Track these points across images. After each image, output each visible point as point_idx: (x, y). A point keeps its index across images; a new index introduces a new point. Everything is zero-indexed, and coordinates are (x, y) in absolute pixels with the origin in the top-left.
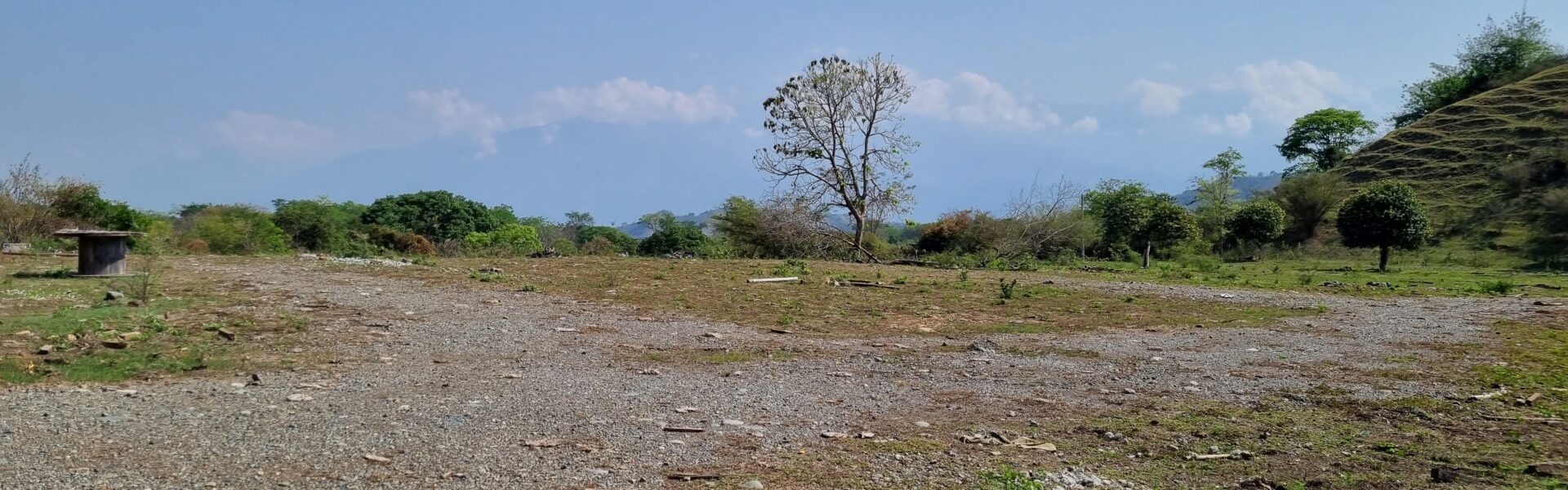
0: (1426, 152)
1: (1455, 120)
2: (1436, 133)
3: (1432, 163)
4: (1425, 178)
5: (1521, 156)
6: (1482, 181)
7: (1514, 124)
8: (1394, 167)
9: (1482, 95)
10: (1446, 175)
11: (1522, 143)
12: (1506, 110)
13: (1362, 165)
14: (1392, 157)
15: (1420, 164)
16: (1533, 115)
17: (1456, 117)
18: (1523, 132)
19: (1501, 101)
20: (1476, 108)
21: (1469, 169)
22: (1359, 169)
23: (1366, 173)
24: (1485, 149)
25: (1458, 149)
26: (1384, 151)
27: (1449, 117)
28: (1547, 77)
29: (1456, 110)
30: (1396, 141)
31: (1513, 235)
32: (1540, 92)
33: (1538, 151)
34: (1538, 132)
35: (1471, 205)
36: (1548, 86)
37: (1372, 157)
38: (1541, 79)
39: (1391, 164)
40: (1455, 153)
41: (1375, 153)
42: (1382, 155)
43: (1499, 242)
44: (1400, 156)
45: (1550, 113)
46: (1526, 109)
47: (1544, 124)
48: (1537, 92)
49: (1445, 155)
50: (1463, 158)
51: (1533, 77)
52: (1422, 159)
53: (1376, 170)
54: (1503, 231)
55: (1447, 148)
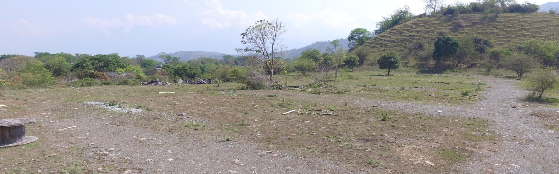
0: (388, 41)
1: (394, 32)
2: (390, 36)
3: (390, 44)
4: (388, 48)
5: (411, 42)
6: (402, 49)
7: (408, 34)
8: (380, 45)
9: (399, 26)
10: (393, 47)
11: (410, 39)
12: (406, 30)
13: (372, 44)
14: (379, 42)
15: (387, 44)
16: (413, 31)
17: (394, 31)
18: (411, 36)
19: (404, 27)
20: (399, 29)
21: (399, 46)
22: (371, 45)
23: (373, 46)
24: (402, 40)
25: (395, 40)
26: (377, 40)
27: (392, 31)
28: (414, 22)
29: (394, 30)
30: (380, 37)
31: (411, 63)
32: (413, 25)
33: (415, 41)
34: (414, 36)
35: (400, 55)
36: (415, 24)
37: (374, 42)
38: (413, 22)
39: (380, 44)
40: (395, 41)
41: (375, 41)
42: (377, 41)
43: (409, 65)
44: (381, 42)
45: (416, 31)
46: (410, 30)
47: (416, 34)
48: (412, 25)
49: (392, 41)
50: (397, 42)
51: (410, 21)
52: (387, 43)
53: (376, 45)
54: (409, 62)
55: (393, 40)
